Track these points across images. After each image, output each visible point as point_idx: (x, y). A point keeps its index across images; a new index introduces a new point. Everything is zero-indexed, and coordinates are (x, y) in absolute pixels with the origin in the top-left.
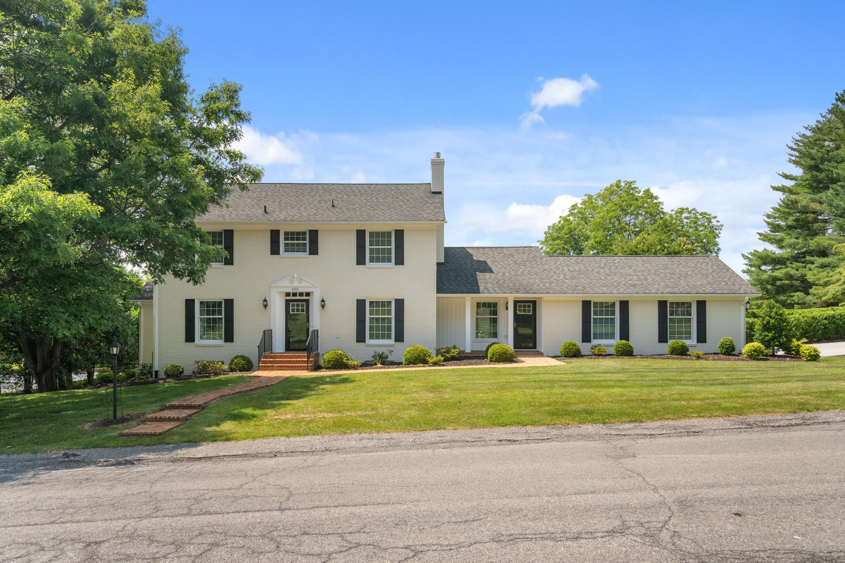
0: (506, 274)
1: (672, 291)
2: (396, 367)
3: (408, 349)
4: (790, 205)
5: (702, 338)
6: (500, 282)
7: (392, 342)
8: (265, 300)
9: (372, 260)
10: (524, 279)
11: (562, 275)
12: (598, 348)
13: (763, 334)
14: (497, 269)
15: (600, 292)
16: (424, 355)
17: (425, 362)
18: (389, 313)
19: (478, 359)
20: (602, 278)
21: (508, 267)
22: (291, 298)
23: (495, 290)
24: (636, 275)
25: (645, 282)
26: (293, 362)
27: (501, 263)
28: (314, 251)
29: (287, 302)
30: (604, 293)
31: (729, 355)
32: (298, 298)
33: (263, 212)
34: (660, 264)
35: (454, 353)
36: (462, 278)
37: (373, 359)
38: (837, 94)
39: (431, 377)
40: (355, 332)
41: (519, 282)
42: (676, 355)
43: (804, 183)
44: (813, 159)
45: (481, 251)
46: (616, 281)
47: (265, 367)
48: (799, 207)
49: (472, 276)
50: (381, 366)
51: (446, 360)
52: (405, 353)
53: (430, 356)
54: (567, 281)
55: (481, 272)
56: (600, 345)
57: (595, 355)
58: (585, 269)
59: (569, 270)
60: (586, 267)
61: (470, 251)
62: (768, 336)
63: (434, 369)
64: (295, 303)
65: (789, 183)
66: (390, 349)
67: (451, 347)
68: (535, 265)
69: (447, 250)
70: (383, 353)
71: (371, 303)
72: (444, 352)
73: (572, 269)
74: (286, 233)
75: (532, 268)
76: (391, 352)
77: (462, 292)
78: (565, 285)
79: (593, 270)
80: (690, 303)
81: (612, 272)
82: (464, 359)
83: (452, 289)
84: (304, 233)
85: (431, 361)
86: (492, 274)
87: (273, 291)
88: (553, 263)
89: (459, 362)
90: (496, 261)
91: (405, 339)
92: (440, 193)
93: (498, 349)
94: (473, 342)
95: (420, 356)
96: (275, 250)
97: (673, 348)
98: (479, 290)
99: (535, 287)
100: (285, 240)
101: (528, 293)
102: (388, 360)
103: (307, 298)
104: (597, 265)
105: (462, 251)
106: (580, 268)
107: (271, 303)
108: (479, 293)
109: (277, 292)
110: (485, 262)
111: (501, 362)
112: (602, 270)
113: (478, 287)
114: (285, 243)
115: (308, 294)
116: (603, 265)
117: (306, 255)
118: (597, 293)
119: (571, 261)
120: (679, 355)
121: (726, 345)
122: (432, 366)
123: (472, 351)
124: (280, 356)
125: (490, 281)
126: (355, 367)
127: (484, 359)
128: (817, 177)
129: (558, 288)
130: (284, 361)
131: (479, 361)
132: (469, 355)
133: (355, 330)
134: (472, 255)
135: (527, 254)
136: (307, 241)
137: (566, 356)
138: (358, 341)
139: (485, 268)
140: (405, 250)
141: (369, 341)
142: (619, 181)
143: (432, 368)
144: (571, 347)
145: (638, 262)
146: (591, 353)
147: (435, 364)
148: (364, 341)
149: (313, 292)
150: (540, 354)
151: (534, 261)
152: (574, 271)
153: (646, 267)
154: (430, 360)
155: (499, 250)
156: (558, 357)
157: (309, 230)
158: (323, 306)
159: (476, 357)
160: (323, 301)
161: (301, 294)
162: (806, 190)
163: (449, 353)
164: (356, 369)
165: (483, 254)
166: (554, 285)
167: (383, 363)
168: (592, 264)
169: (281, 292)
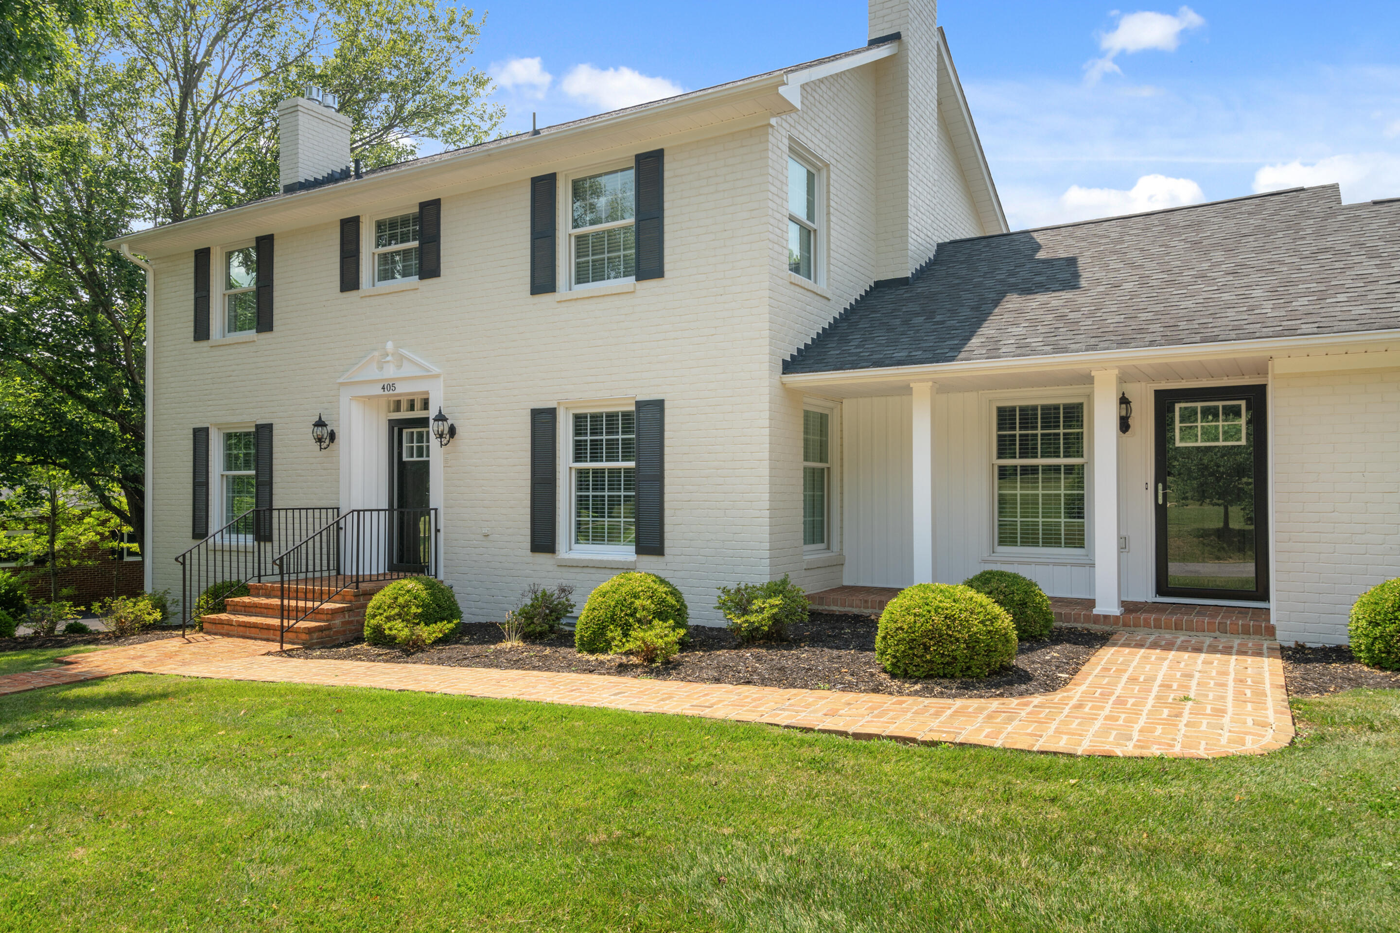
6: (1072, 315)
7: (625, 552)
8: (320, 424)
9: (582, 276)
18: (629, 451)
22: (404, 414)
28: (433, 266)
29: (396, 428)
32: (411, 414)
40: (529, 517)
49: (977, 308)
64: (414, 430)
71: (574, 421)
74: (377, 226)
87: (341, 399)
88: (1378, 223)
91: (667, 543)
96: (351, 279)
98: (961, 348)
100: (374, 246)
103: (423, 413)
107: (341, 429)
108: (952, 359)
109: (355, 398)
113: (968, 338)
114: (375, 256)
115: (424, 403)
117: (416, 282)
134: (1037, 248)
138: (535, 546)
140: (666, 221)
141: (567, 549)
148: (551, 548)
149: (428, 393)
157: (420, 205)
158: (440, 436)
160: (438, 418)
165: (1084, 239)
167: (536, 635)
169: (370, 398)
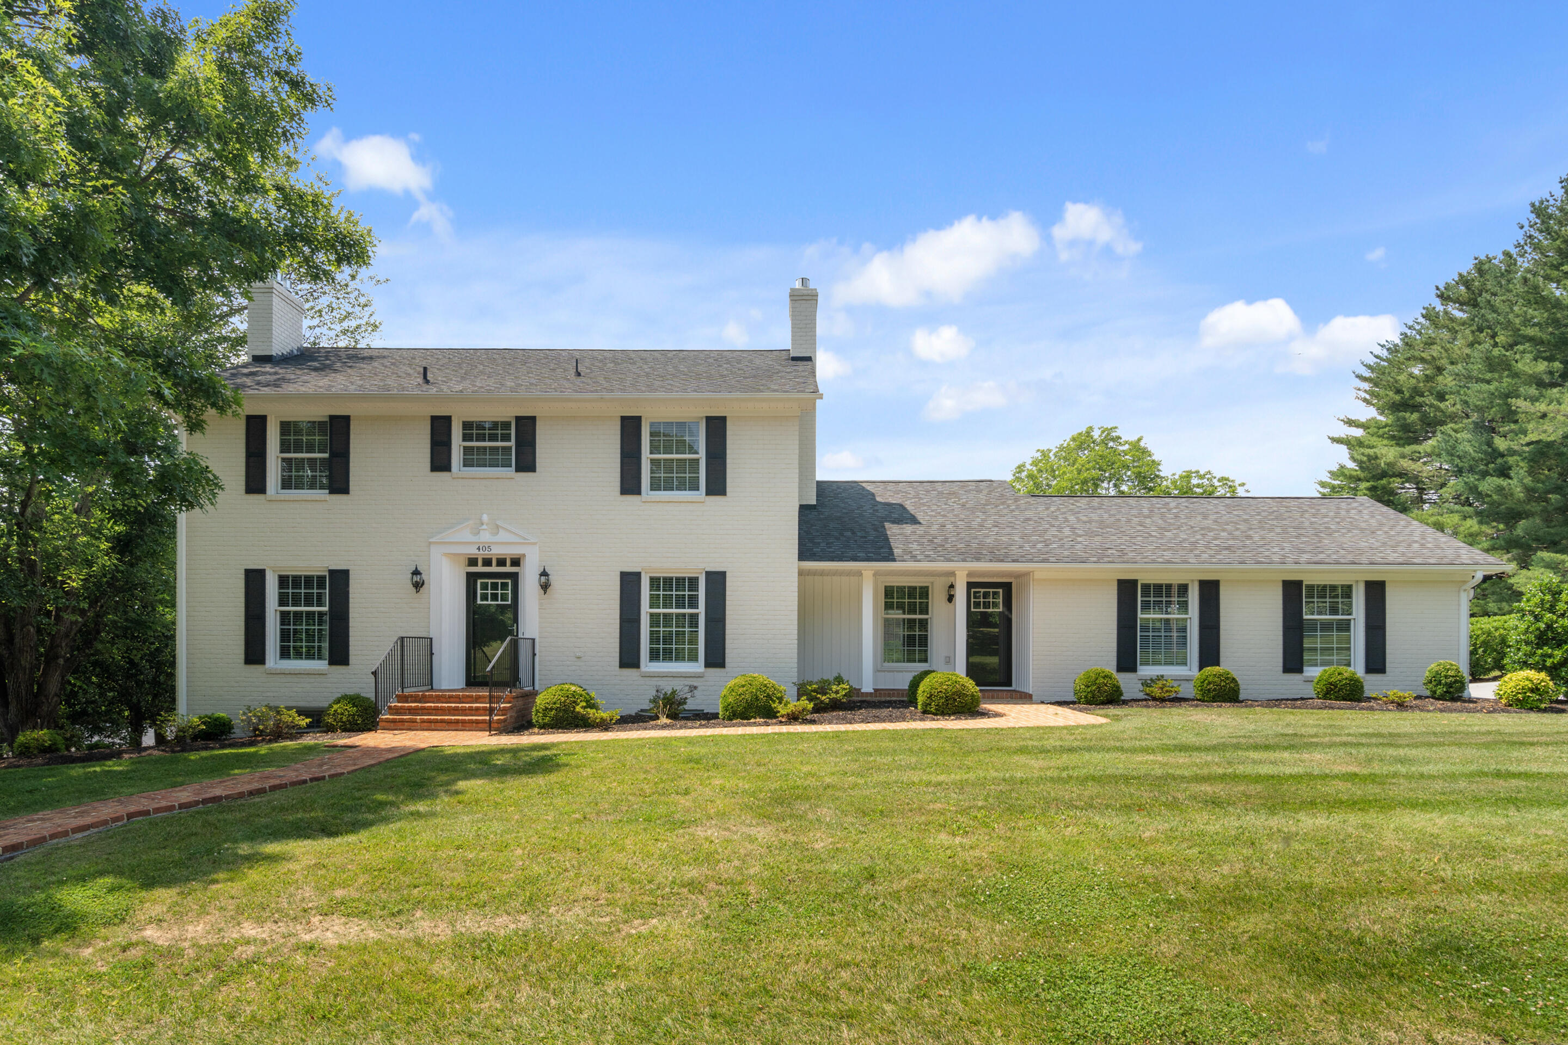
0: (948, 526)
1: (1316, 559)
2: (701, 726)
3: (732, 683)
4: (1364, 463)
5: (1376, 663)
6: (935, 541)
7: (698, 667)
8: (416, 572)
9: (655, 486)
10: (987, 536)
11: (1068, 529)
12: (1160, 684)
13: (1540, 651)
14: (927, 518)
15: (1160, 560)
16: (768, 696)
17: (769, 714)
18: (693, 602)
19: (893, 708)
20: (1154, 534)
21: (950, 515)
22: (480, 569)
23: (928, 556)
24: (1224, 530)
25: (1248, 542)
26: (464, 711)
27: (934, 507)
28: (526, 463)
29: (471, 578)
30: (1169, 562)
31: (1454, 699)
32: (494, 569)
33: (420, 380)
34: (1264, 511)
35: (837, 692)
36: (854, 533)
37: (652, 706)
38: (1438, 288)
39: (777, 759)
40: (618, 645)
41: (977, 541)
42: (1337, 699)
43: (1381, 431)
44: (1399, 391)
45: (890, 487)
46: (1185, 540)
47: (394, 721)
48: (1383, 465)
49: (876, 530)
50: (668, 721)
51: (820, 709)
52: (724, 692)
53: (780, 700)
54: (1079, 539)
55: (894, 522)
56: (1162, 676)
57: (1154, 699)
58: (1113, 519)
59: (1078, 520)
60: (1114, 515)
61: (869, 487)
62: (1550, 656)
63: (788, 733)
64: (490, 581)
65: (1358, 433)
66: (692, 683)
67: (831, 679)
68: (1005, 511)
69: (822, 487)
70: (674, 692)
71: (654, 582)
72: (814, 691)
73: (1084, 519)
74: (467, 425)
75: (1001, 516)
76: (693, 688)
77: (855, 559)
78: (1079, 546)
79: (1129, 521)
80: (1350, 587)
81: (1170, 524)
82: (860, 708)
83: (833, 552)
84: (506, 425)
85: (783, 712)
86: (917, 526)
87: (436, 554)
88: (1041, 508)
89: (849, 715)
90: (924, 504)
91: (727, 660)
92: (809, 359)
93: (942, 684)
94: (877, 671)
95: (757, 699)
96: (440, 463)
97: (1331, 684)
98: (893, 554)
99: (1015, 550)
100: (464, 440)
101: (1002, 561)
102: (686, 707)
103: (514, 569)
104: (1134, 512)
105: (853, 488)
106: (1101, 516)
107: (430, 578)
108: (894, 560)
109: (446, 555)
110: (901, 505)
111: (950, 715)
112: (1148, 521)
113: (891, 548)
114: (465, 448)
115: (516, 562)
116: (1146, 511)
117: (510, 472)
118: (1154, 562)
119: (1078, 504)
120: (1344, 700)
121: (1446, 677)
122: (785, 724)
123: (876, 690)
124: (450, 697)
125: (913, 538)
126: (604, 726)
127: (907, 707)
128: (1405, 419)
129: (1066, 553)
130: (442, 709)
131: (896, 712)
132: (869, 698)
133: (618, 640)
134: (873, 495)
135: (985, 492)
136: (512, 443)
137: (1089, 702)
138: (624, 664)
139: (902, 516)
140: (728, 461)
141: (647, 666)
142: (1091, 428)
143: (784, 729)
144: (1102, 680)
145: (1216, 508)
146: (1141, 696)
147: (793, 718)
148: (636, 665)
149: (524, 555)
150: (1025, 698)
151: (1003, 503)
152: (1090, 522)
153: (1237, 516)
154: (782, 710)
155: (928, 486)
156: (1074, 703)
157: (517, 417)
158: (545, 587)
159: (885, 702)
160: (544, 574)
161: (501, 562)
162: (1385, 442)
163: (825, 694)
164: (606, 730)
165: (897, 492)
166: (1055, 546)
167: (673, 716)
168: (1123, 510)
169: (454, 554)
